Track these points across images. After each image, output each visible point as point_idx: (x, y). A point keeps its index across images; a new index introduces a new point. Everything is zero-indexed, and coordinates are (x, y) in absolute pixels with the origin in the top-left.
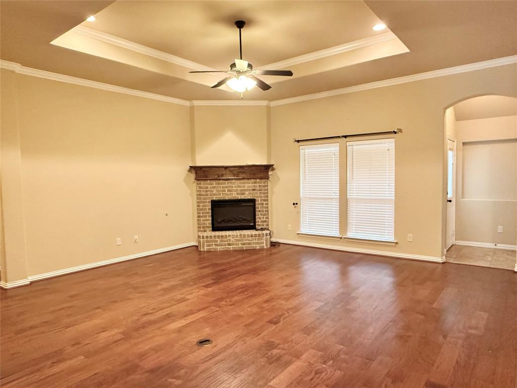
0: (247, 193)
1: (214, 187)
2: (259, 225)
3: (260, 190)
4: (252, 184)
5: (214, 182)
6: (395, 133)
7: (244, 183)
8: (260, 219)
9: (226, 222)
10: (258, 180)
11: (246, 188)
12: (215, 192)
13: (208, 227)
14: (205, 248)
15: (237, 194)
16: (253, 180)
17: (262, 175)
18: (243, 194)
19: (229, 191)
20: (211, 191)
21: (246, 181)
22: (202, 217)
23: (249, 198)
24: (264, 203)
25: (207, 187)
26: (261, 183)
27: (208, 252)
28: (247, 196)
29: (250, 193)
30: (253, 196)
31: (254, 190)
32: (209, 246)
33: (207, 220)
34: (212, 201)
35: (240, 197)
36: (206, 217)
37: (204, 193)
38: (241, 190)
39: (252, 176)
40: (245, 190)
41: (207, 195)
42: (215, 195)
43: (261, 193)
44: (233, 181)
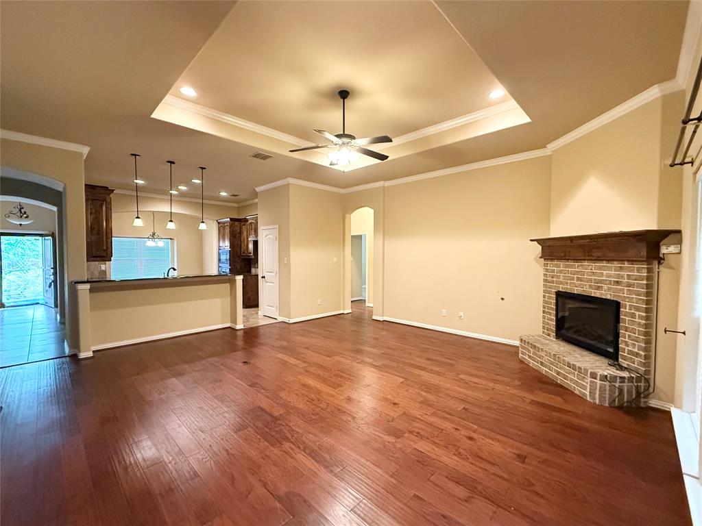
0: (605, 287)
1: (561, 272)
2: (625, 358)
3: (629, 285)
4: (615, 271)
5: (561, 263)
7: (600, 268)
8: (627, 346)
10: (626, 264)
11: (604, 278)
12: (562, 279)
15: (590, 287)
16: (616, 264)
18: (598, 288)
19: (578, 279)
20: (558, 277)
21: (604, 264)
22: (547, 313)
23: (609, 297)
24: (637, 313)
25: (553, 271)
26: (633, 271)
28: (606, 293)
29: (609, 289)
30: (614, 296)
31: (618, 283)
34: (557, 292)
37: (550, 279)
38: (596, 281)
40: (601, 281)
41: (553, 282)
42: (562, 283)
43: (630, 292)
44: (586, 263)
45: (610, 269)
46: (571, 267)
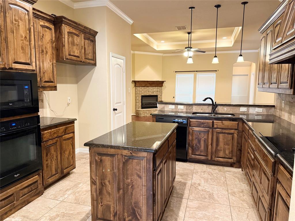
0: (155, 93)
1: (143, 90)
3: (159, 91)
4: (157, 89)
5: (143, 88)
6: (216, 71)
7: (154, 88)
9: (146, 105)
10: (159, 87)
11: (154, 91)
12: (143, 92)
13: (140, 107)
14: (143, 115)
15: (151, 93)
16: (157, 87)
17: (160, 85)
18: (153, 93)
19: (148, 91)
20: (142, 92)
22: (138, 103)
24: (161, 97)
25: (140, 90)
27: (144, 117)
28: (155, 94)
30: (157, 94)
31: (157, 91)
32: (144, 114)
33: (139, 104)
34: (142, 96)
35: (152, 94)
36: (139, 102)
37: (139, 92)
38: (153, 92)
39: (157, 85)
41: (140, 93)
42: (143, 93)
43: (159, 93)
44: (150, 87)
45: (155, 88)
46: (145, 88)
